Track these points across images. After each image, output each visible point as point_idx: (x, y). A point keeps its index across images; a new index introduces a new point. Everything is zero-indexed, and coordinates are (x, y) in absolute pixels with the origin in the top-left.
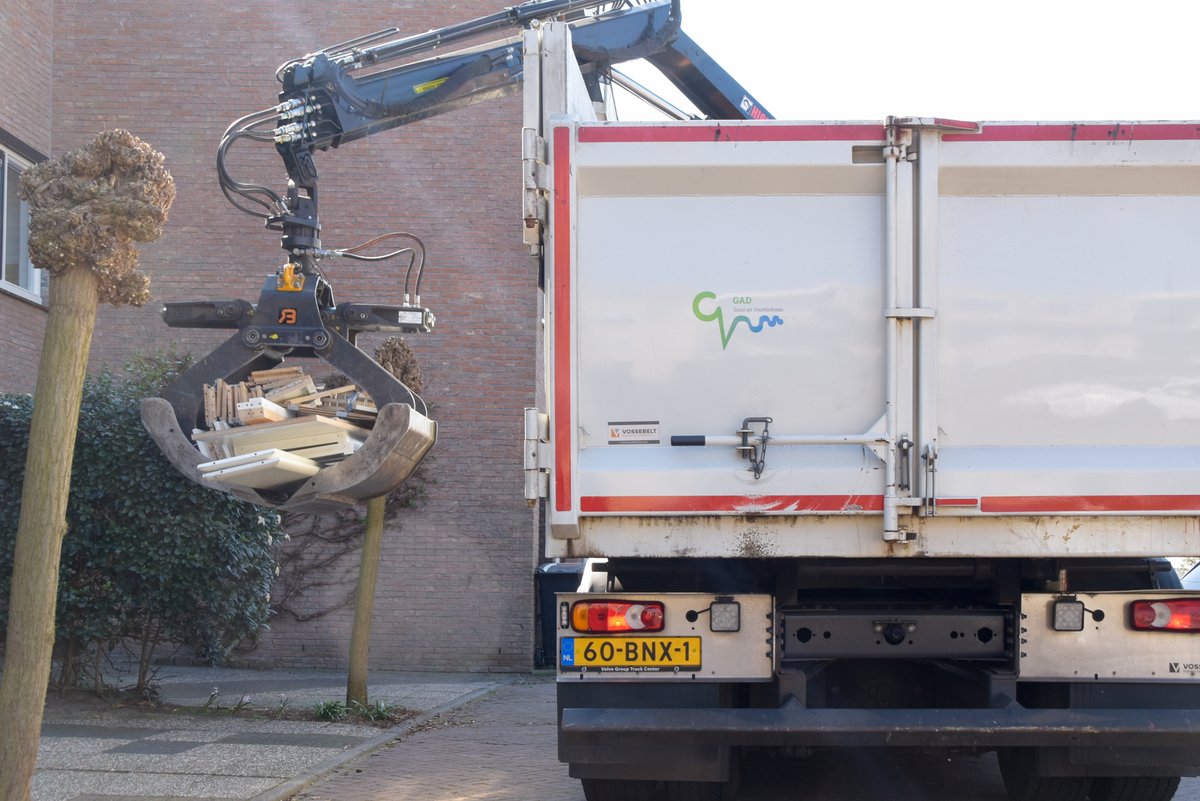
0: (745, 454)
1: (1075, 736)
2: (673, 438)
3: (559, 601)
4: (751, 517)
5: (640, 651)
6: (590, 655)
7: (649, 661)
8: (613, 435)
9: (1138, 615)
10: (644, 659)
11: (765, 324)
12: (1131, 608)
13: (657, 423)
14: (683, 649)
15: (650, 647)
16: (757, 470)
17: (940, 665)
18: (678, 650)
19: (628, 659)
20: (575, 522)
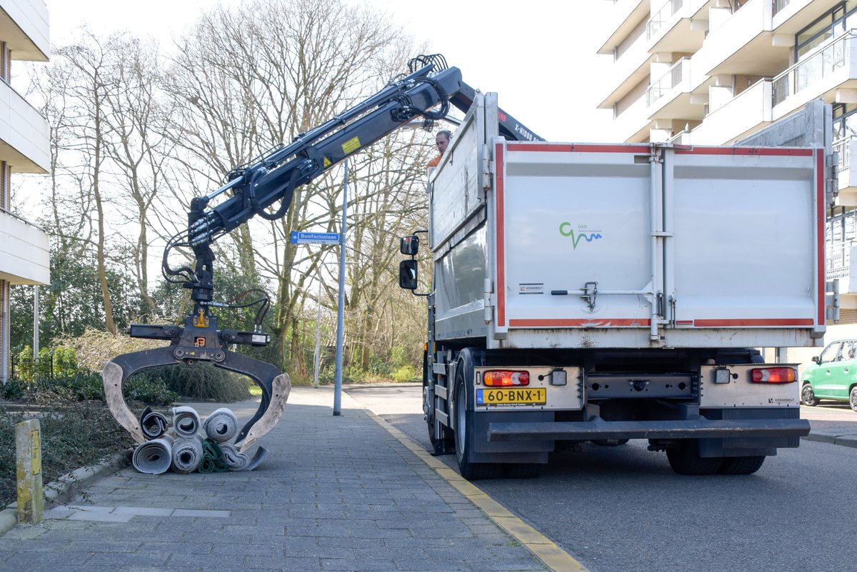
0: (586, 299)
1: (731, 432)
2: (552, 292)
3: (476, 370)
4: (587, 329)
5: (516, 396)
6: (491, 398)
7: (520, 401)
8: (522, 290)
9: (756, 376)
10: (518, 399)
11: (594, 237)
12: (751, 373)
13: (542, 284)
14: (537, 394)
15: (521, 393)
16: (591, 307)
17: (659, 402)
18: (535, 395)
19: (510, 400)
20: (507, 331)
